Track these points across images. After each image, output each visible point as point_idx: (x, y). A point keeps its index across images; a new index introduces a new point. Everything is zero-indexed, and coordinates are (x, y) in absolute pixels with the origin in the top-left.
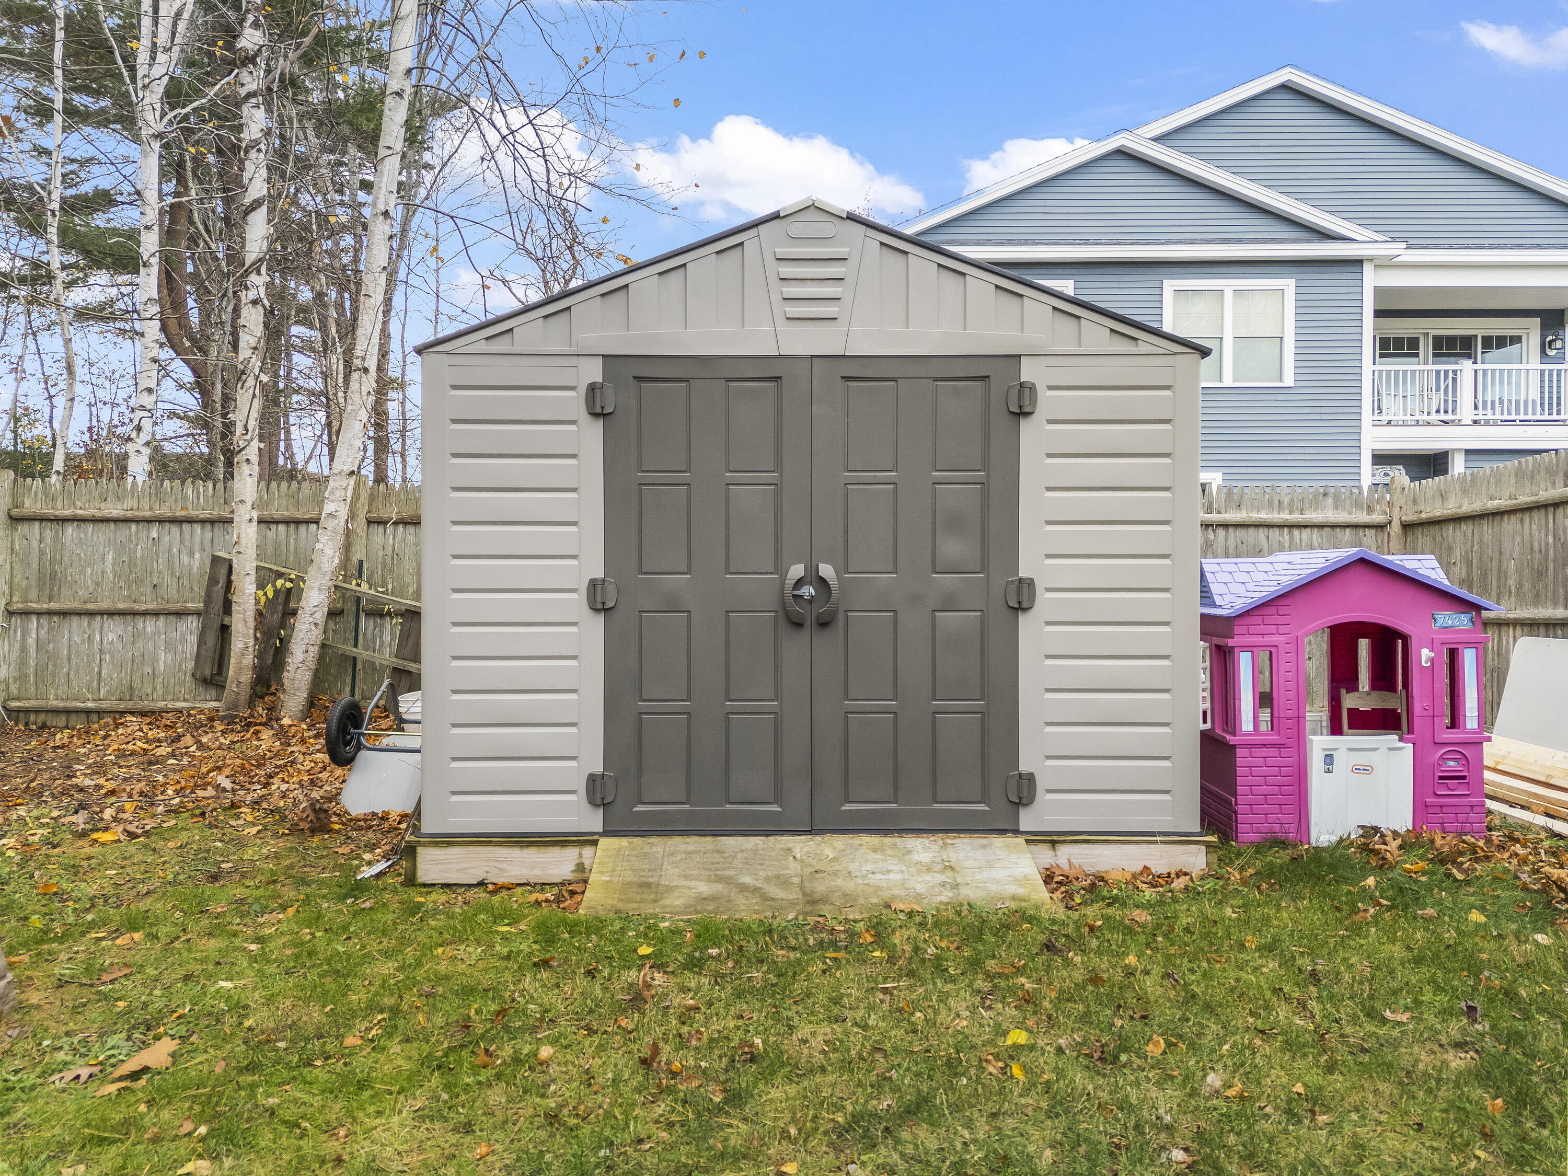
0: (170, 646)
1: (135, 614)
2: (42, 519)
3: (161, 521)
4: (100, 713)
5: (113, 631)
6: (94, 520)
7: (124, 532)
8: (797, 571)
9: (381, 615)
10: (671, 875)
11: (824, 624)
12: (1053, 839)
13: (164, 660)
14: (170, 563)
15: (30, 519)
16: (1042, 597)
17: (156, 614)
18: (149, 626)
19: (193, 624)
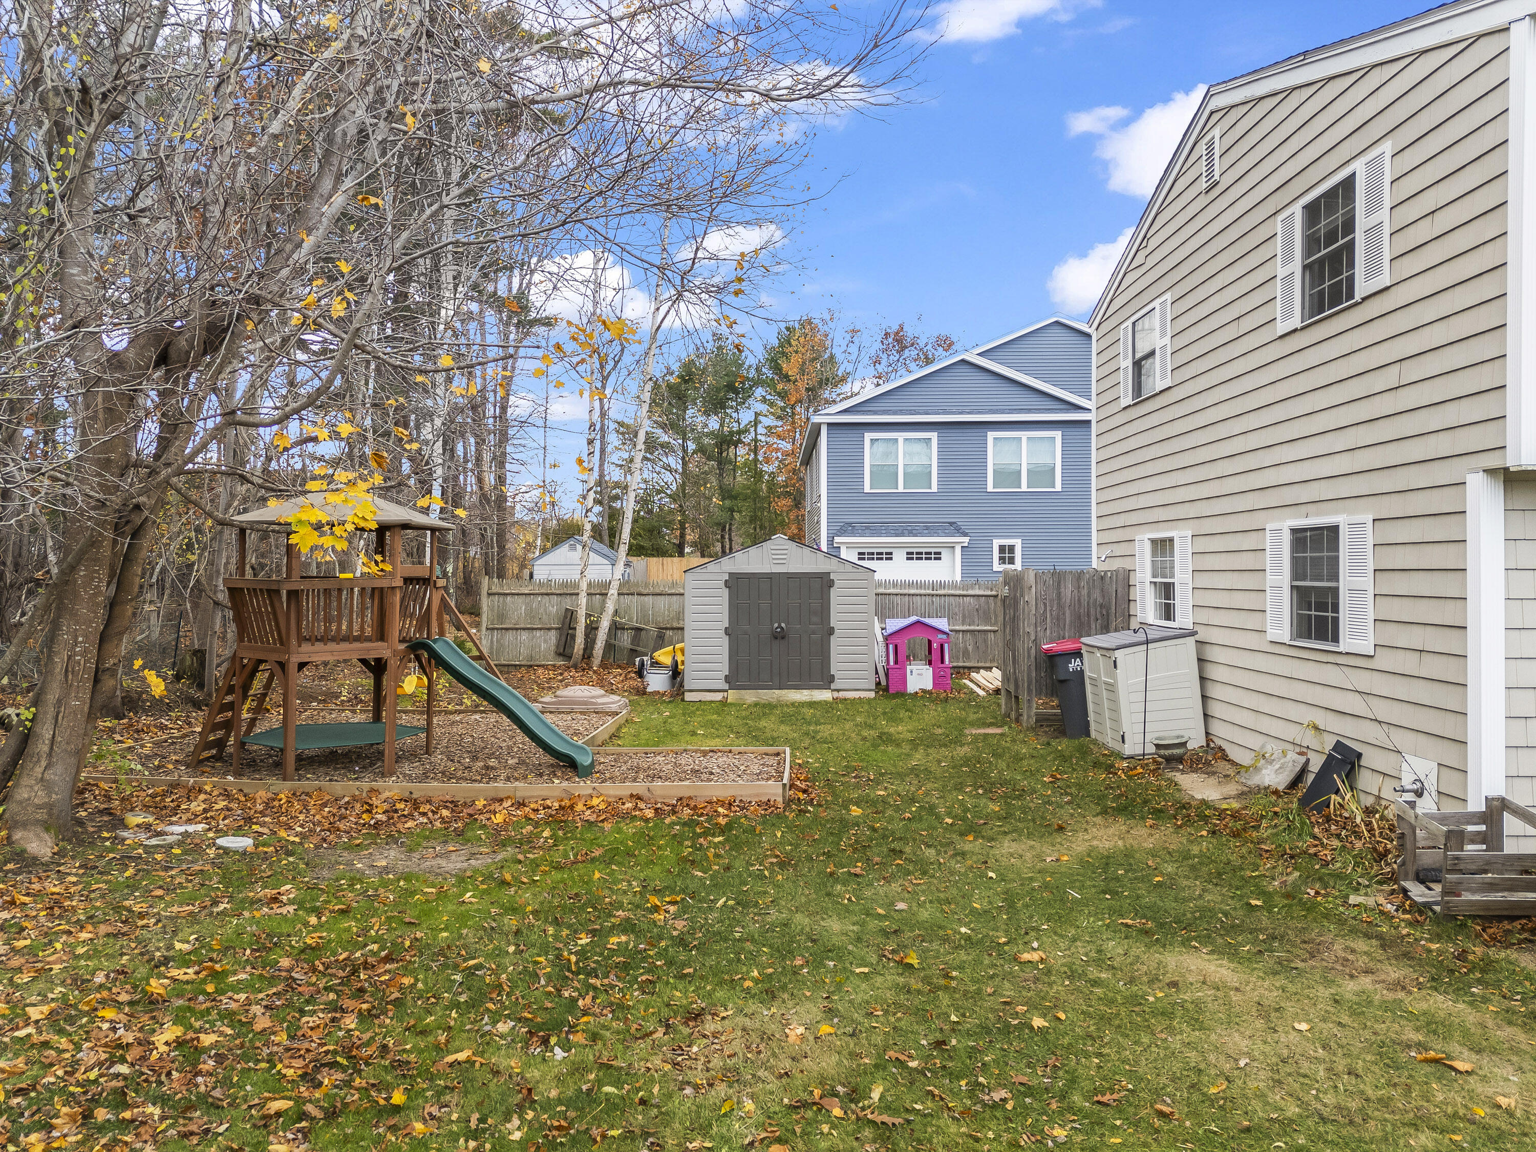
0: (545, 641)
1: (533, 629)
2: (499, 594)
3: (542, 594)
4: (520, 666)
5: (524, 636)
6: (518, 594)
7: (528, 599)
8: (776, 625)
9: (623, 629)
10: (747, 697)
11: (783, 638)
12: (838, 691)
13: (543, 646)
14: (545, 610)
15: (494, 594)
16: (836, 631)
17: (540, 629)
18: (538, 633)
19: (553, 632)
